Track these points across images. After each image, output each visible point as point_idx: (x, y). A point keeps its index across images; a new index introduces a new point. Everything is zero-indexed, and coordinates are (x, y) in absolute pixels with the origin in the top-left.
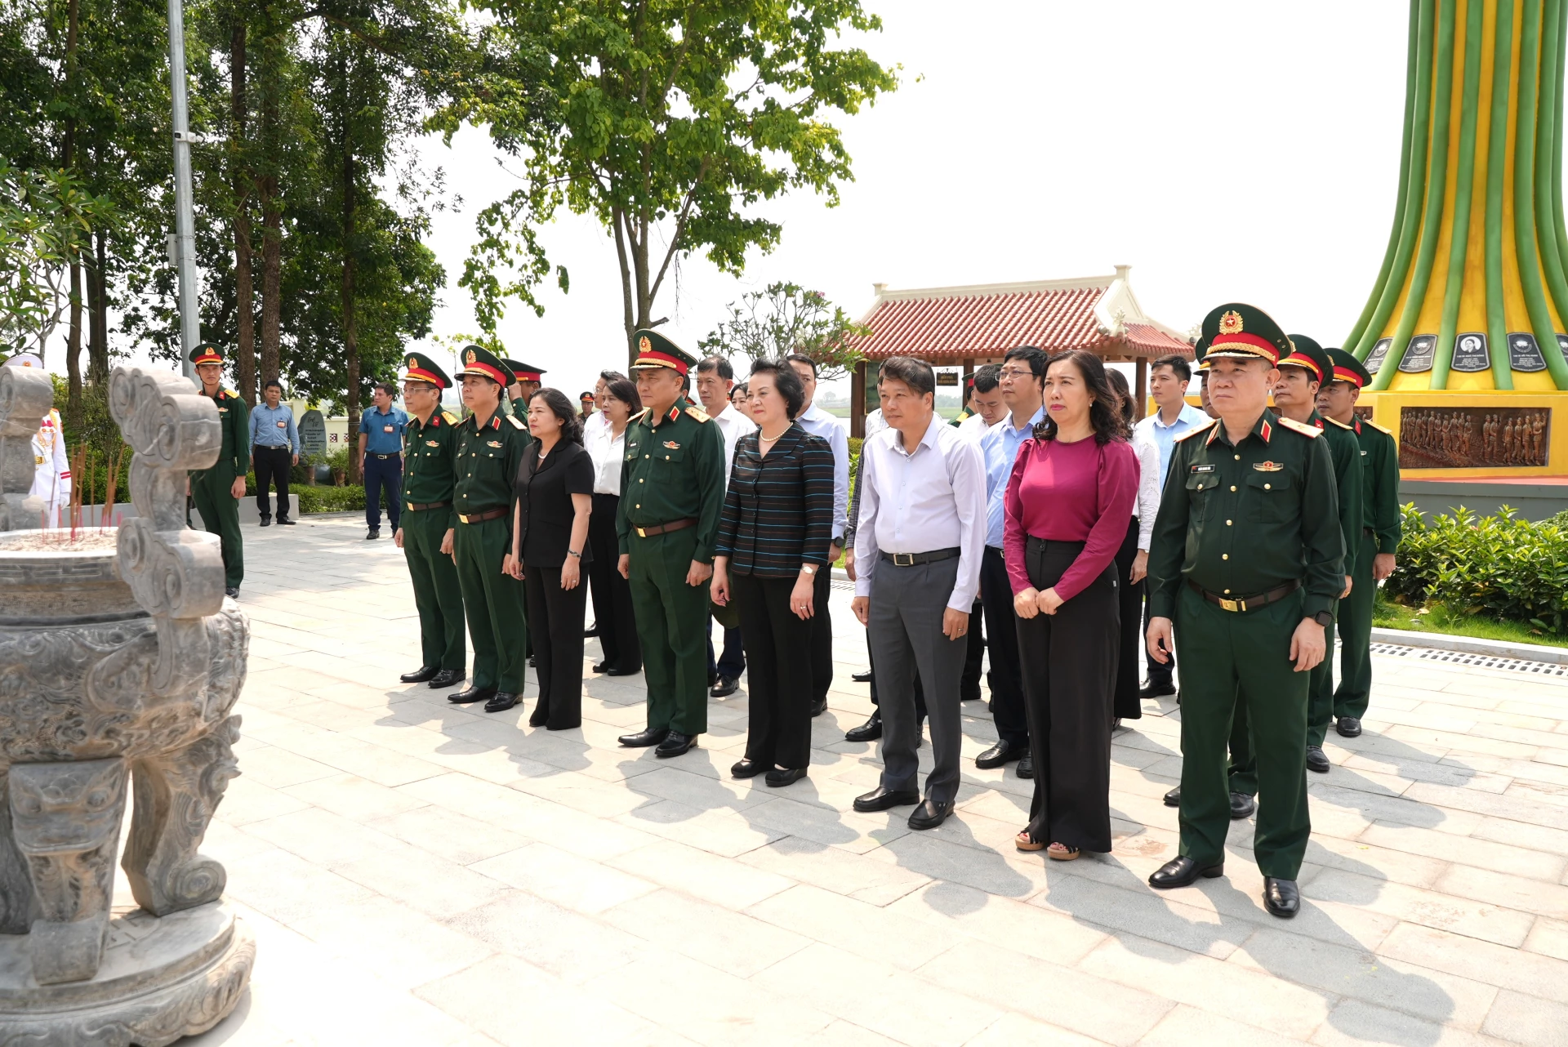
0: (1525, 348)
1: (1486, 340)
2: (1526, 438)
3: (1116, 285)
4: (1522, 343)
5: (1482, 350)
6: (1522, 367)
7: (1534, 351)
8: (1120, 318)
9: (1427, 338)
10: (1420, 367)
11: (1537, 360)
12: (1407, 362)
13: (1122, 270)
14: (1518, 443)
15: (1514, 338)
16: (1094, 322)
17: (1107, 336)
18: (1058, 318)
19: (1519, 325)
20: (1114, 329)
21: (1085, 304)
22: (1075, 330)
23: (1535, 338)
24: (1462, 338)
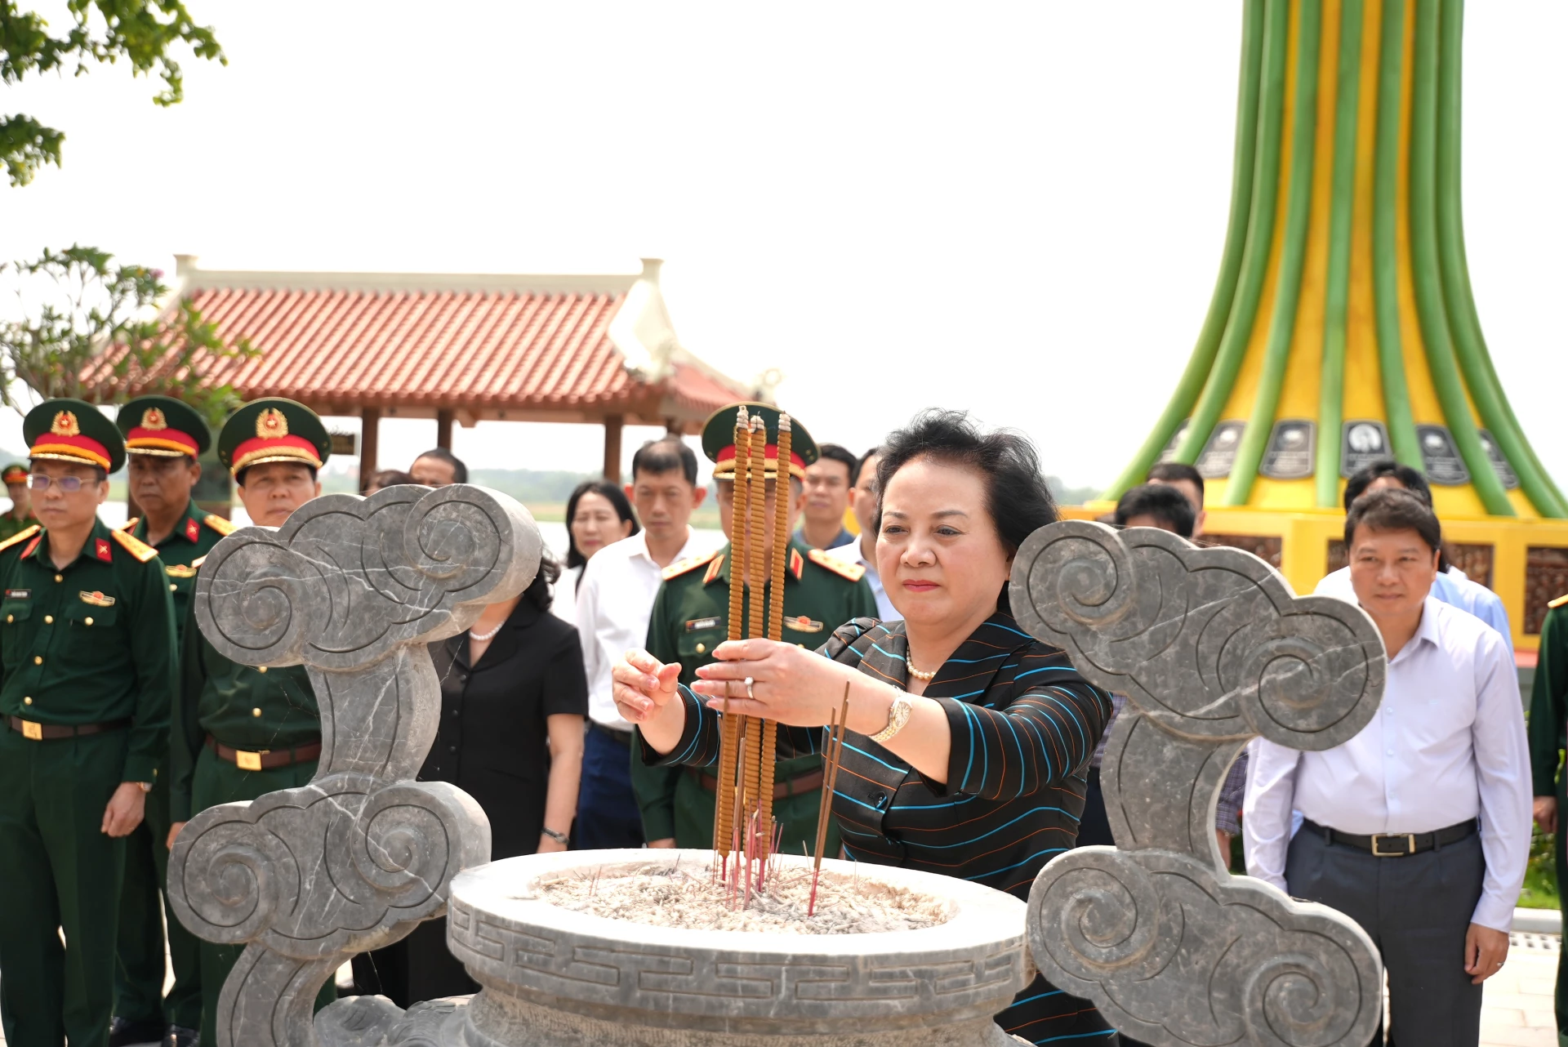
1: (1387, 432)
3: (640, 292)
4: (1434, 441)
5: (1381, 450)
6: (1438, 478)
7: (1450, 454)
8: (665, 351)
9: (1299, 425)
10: (1294, 472)
11: (1457, 467)
12: (1272, 461)
13: (652, 264)
15: (1423, 432)
16: (611, 355)
17: (641, 384)
18: (542, 343)
19: (1428, 413)
20: (652, 370)
21: (589, 320)
22: (578, 367)
23: (1451, 432)
24: (1351, 427)
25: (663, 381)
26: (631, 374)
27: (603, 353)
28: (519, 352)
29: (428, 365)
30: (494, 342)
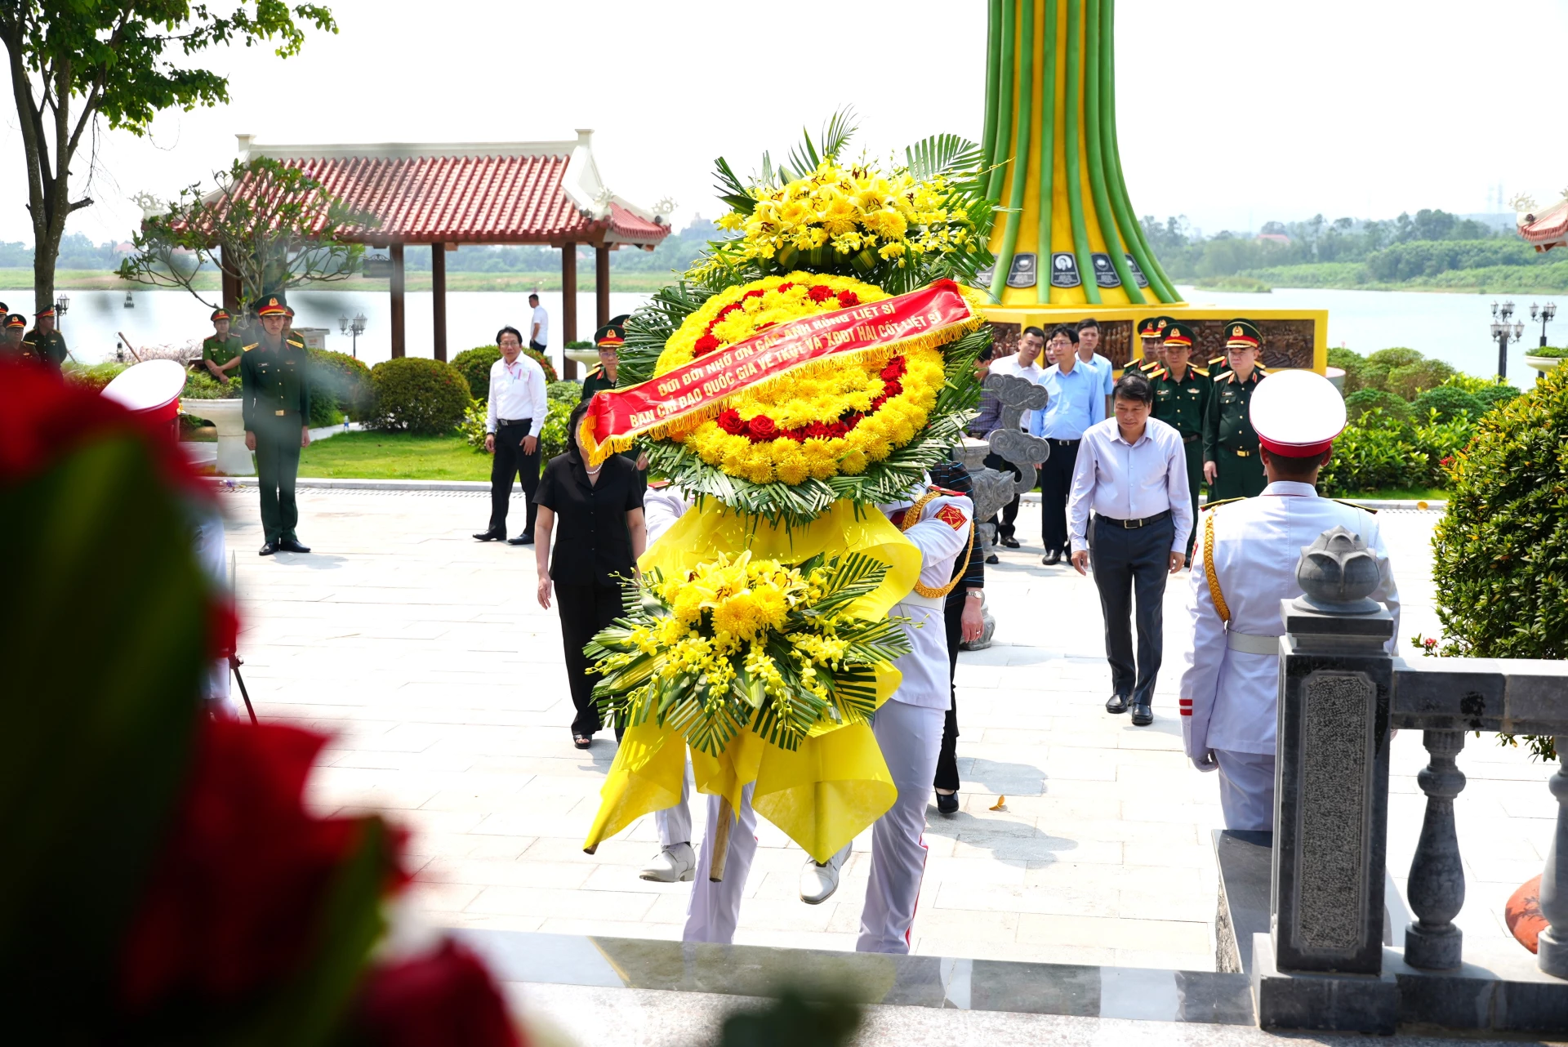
0: (1104, 266)
1: (1075, 257)
2: (1119, 346)
3: (579, 156)
4: (1101, 262)
5: (1072, 269)
6: (1104, 283)
7: (1110, 270)
8: (605, 198)
9: (1027, 256)
10: (1025, 283)
11: (1114, 277)
12: (1013, 277)
13: (585, 134)
14: (1114, 350)
15: (1095, 258)
16: (565, 201)
17: (590, 220)
18: (515, 193)
19: (1098, 247)
20: (598, 211)
21: (545, 176)
22: (544, 209)
23: (1110, 257)
24: (1056, 257)
25: (606, 218)
26: (582, 214)
27: (559, 200)
28: (501, 200)
29: (438, 211)
30: (481, 194)
